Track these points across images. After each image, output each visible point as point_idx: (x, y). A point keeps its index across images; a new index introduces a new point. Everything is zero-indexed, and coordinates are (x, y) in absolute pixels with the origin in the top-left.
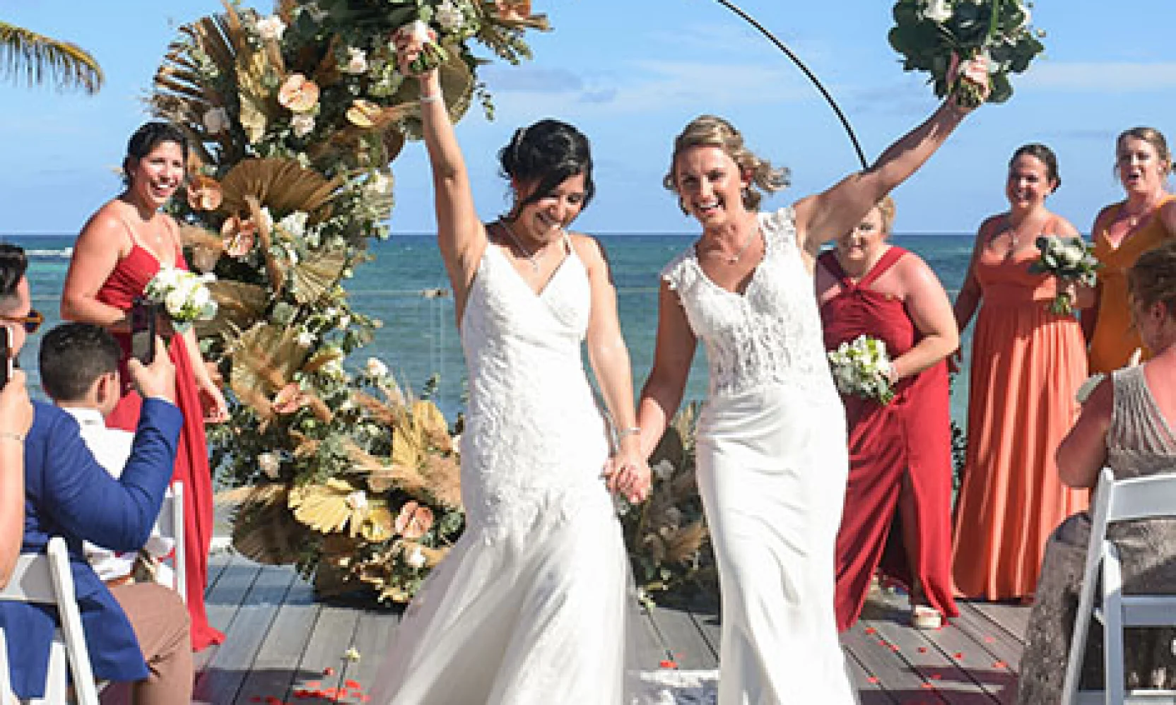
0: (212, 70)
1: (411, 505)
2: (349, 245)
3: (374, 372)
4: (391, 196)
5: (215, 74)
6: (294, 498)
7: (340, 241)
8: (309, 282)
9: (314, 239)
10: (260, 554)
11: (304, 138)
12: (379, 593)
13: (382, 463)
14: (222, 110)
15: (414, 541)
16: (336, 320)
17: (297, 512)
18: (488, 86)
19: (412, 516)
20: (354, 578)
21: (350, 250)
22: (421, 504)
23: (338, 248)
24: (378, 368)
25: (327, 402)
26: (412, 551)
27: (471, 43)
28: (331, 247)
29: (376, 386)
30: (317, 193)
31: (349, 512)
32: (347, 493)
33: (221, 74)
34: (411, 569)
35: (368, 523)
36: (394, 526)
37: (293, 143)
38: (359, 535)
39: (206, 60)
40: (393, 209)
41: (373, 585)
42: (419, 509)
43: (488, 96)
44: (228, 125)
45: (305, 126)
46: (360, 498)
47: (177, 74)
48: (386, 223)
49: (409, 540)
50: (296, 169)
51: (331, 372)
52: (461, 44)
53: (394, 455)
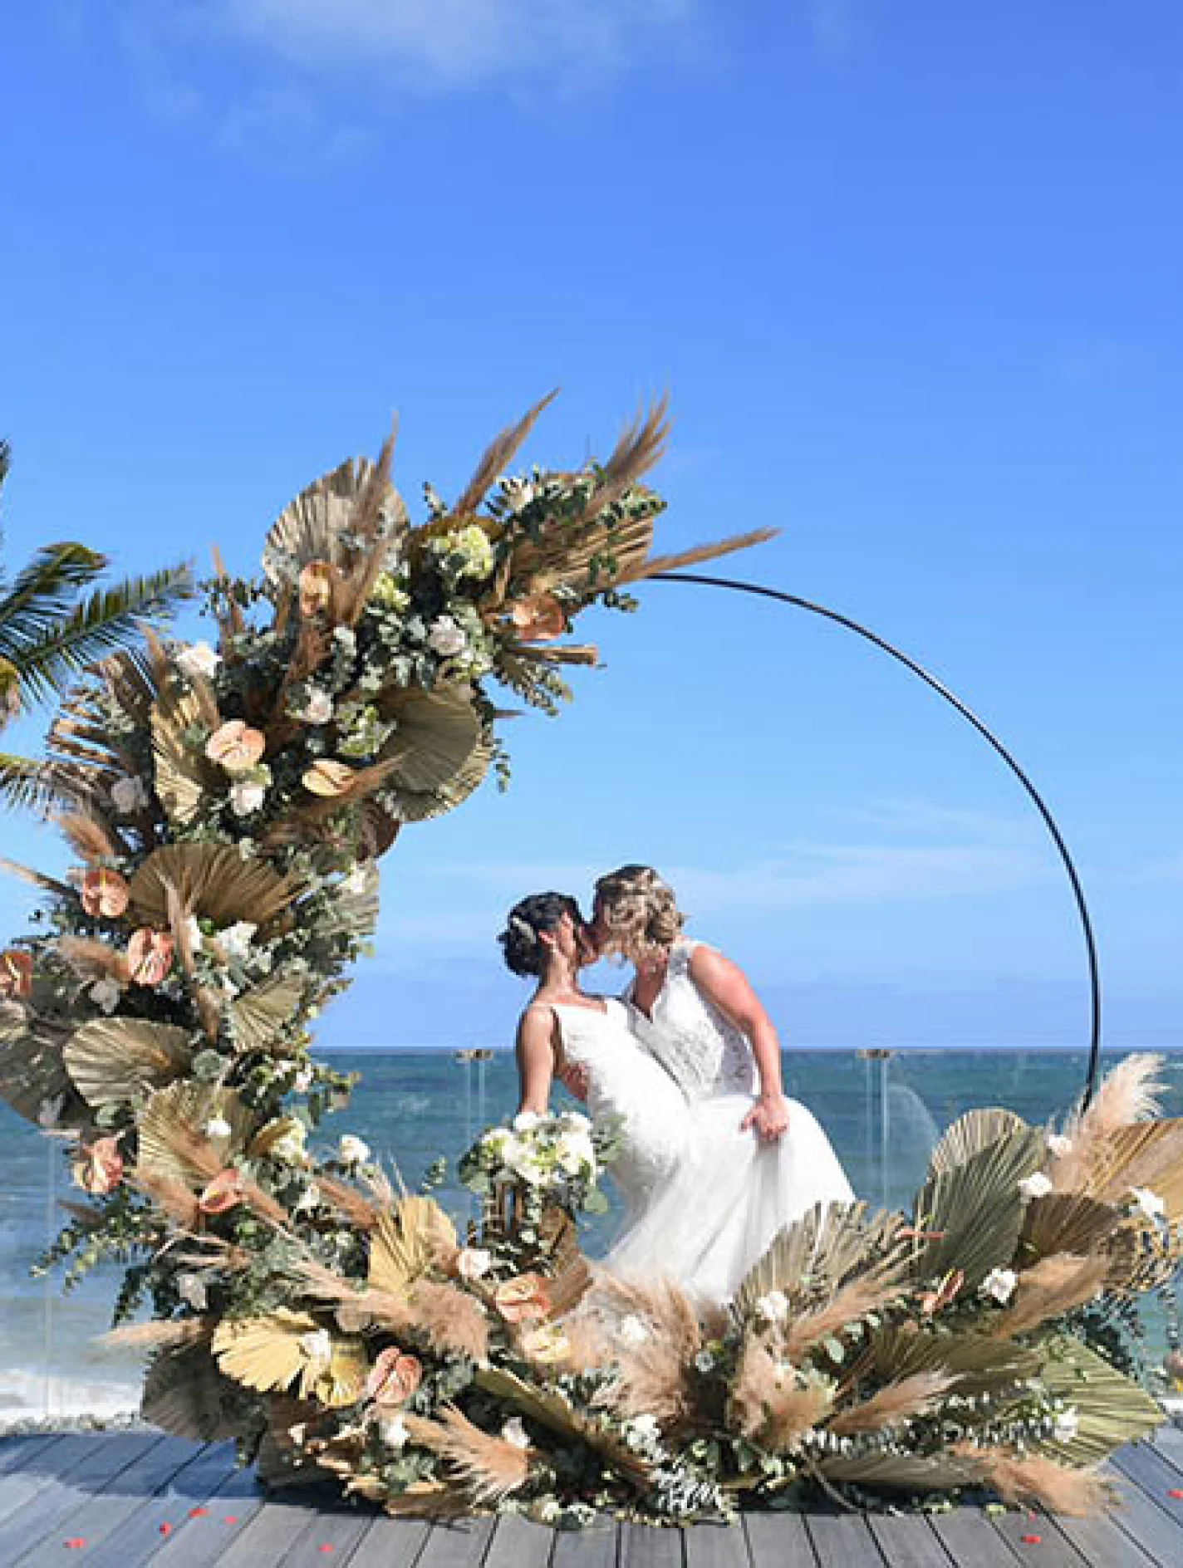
0: (126, 724)
1: (391, 1353)
2: (311, 969)
3: (349, 1156)
4: (375, 900)
5: (129, 728)
6: (222, 1338)
7: (300, 964)
8: (253, 1022)
9: (264, 960)
10: (181, 1424)
11: (248, 817)
12: (344, 1484)
13: (352, 1286)
14: (137, 778)
15: (394, 1406)
16: (290, 1077)
17: (221, 1360)
18: (506, 742)
19: (391, 1368)
20: (310, 1461)
21: (313, 977)
22: (405, 1351)
23: (296, 973)
24: (354, 1148)
25: (279, 1196)
26: (389, 1423)
27: (490, 684)
28: (285, 973)
29: (353, 1175)
30: (269, 896)
31: (303, 1360)
32: (303, 1329)
33: (136, 729)
34: (390, 1449)
35: (327, 1378)
36: (364, 1383)
37: (232, 825)
38: (312, 1396)
39: (116, 710)
40: (378, 919)
41: (335, 1472)
42: (402, 1359)
43: (505, 757)
44: (144, 801)
45: (249, 798)
46: (320, 1341)
47: (78, 732)
48: (367, 939)
49: (385, 1406)
50: (233, 859)
51: (287, 1155)
52: (474, 684)
53: (371, 1275)
